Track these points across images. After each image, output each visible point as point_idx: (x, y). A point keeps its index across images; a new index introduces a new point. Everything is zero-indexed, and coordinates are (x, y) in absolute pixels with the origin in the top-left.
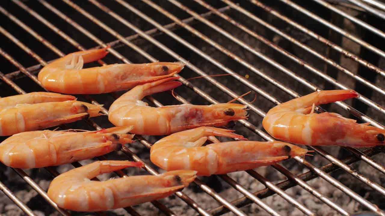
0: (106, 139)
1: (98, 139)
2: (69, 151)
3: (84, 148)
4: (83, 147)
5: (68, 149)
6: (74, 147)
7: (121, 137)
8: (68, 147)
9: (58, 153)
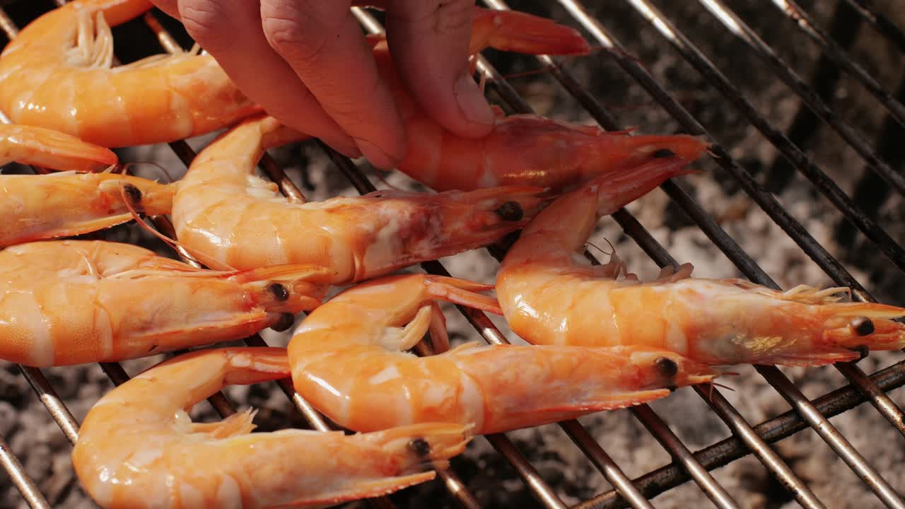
0: (251, 302)
1: (228, 300)
2: (149, 333)
3: (190, 327)
4: (187, 322)
5: (145, 327)
6: (162, 324)
7: (292, 293)
8: (146, 322)
9: (116, 336)
